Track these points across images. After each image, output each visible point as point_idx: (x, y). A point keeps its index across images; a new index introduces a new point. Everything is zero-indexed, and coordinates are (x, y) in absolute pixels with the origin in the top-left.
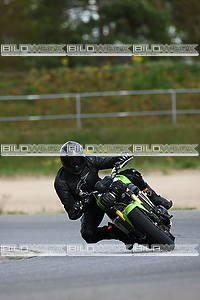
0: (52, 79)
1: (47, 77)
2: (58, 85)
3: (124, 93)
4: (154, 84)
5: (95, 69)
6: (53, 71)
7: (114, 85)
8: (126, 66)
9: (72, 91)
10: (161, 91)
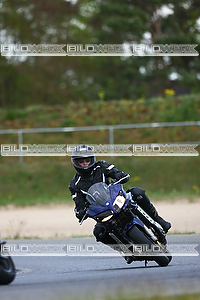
0: (89, 113)
1: (85, 110)
2: (95, 118)
3: (155, 125)
4: (186, 116)
5: (130, 102)
6: (90, 104)
7: (148, 117)
8: (160, 99)
9: (108, 124)
10: (192, 123)
